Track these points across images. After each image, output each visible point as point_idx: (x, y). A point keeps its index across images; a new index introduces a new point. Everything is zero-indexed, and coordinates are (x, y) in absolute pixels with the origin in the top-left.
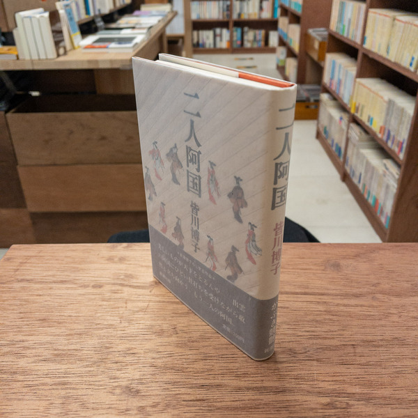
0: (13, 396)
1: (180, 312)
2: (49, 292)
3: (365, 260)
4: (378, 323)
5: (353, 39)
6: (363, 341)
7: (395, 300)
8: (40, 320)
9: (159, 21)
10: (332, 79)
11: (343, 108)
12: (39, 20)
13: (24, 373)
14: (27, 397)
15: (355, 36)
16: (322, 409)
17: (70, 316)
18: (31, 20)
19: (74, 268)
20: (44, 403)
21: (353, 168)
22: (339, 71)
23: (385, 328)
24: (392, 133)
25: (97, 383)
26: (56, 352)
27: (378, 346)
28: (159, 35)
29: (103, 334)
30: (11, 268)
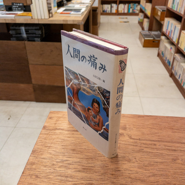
1: (136, 150)
8: (72, 150)
9: (90, 1)
10: (167, 30)
11: (172, 43)
12: (42, 1)
15: (181, 11)
17: (85, 149)
18: (39, 1)
21: (176, 71)
26: (83, 167)
29: (102, 159)
30: (53, 122)
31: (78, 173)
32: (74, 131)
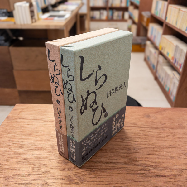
0: (20, 163)
2: (32, 123)
3: (160, 114)
4: (163, 139)
5: (161, 18)
6: (157, 146)
7: (171, 130)
8: (29, 134)
9: (77, 8)
11: (156, 48)
13: (24, 154)
14: (25, 163)
15: (162, 16)
16: (140, 171)
17: (41, 133)
18: (21, 7)
19: (42, 114)
20: (32, 166)
21: (160, 74)
22: (155, 31)
23: (166, 141)
24: (177, 60)
25: (52, 159)
26: (36, 147)
27: (163, 148)
28: (76, 14)
30: (16, 113)
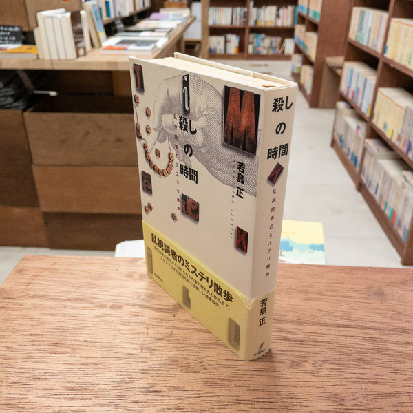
1: (208, 342)
2: (63, 311)
3: (411, 288)
5: (374, 48)
8: (52, 344)
9: (178, 25)
10: (349, 88)
12: (60, 20)
13: (33, 409)
15: (376, 45)
18: (52, 20)
19: (91, 284)
21: (370, 178)
22: (358, 80)
28: (178, 39)
29: (121, 366)
30: (23, 281)
31: (51, 399)
32: (70, 300)
